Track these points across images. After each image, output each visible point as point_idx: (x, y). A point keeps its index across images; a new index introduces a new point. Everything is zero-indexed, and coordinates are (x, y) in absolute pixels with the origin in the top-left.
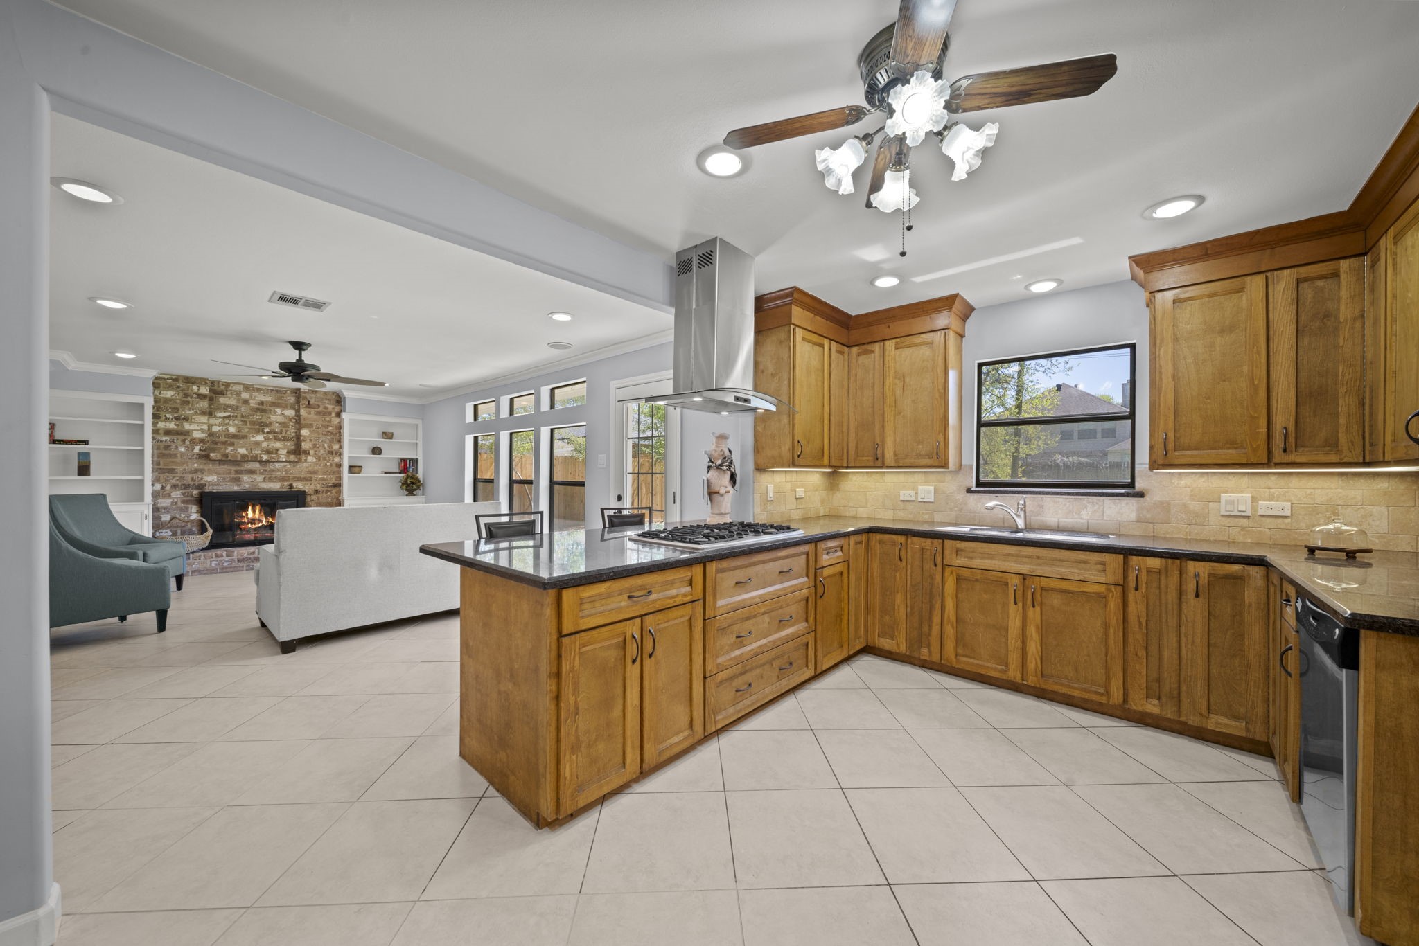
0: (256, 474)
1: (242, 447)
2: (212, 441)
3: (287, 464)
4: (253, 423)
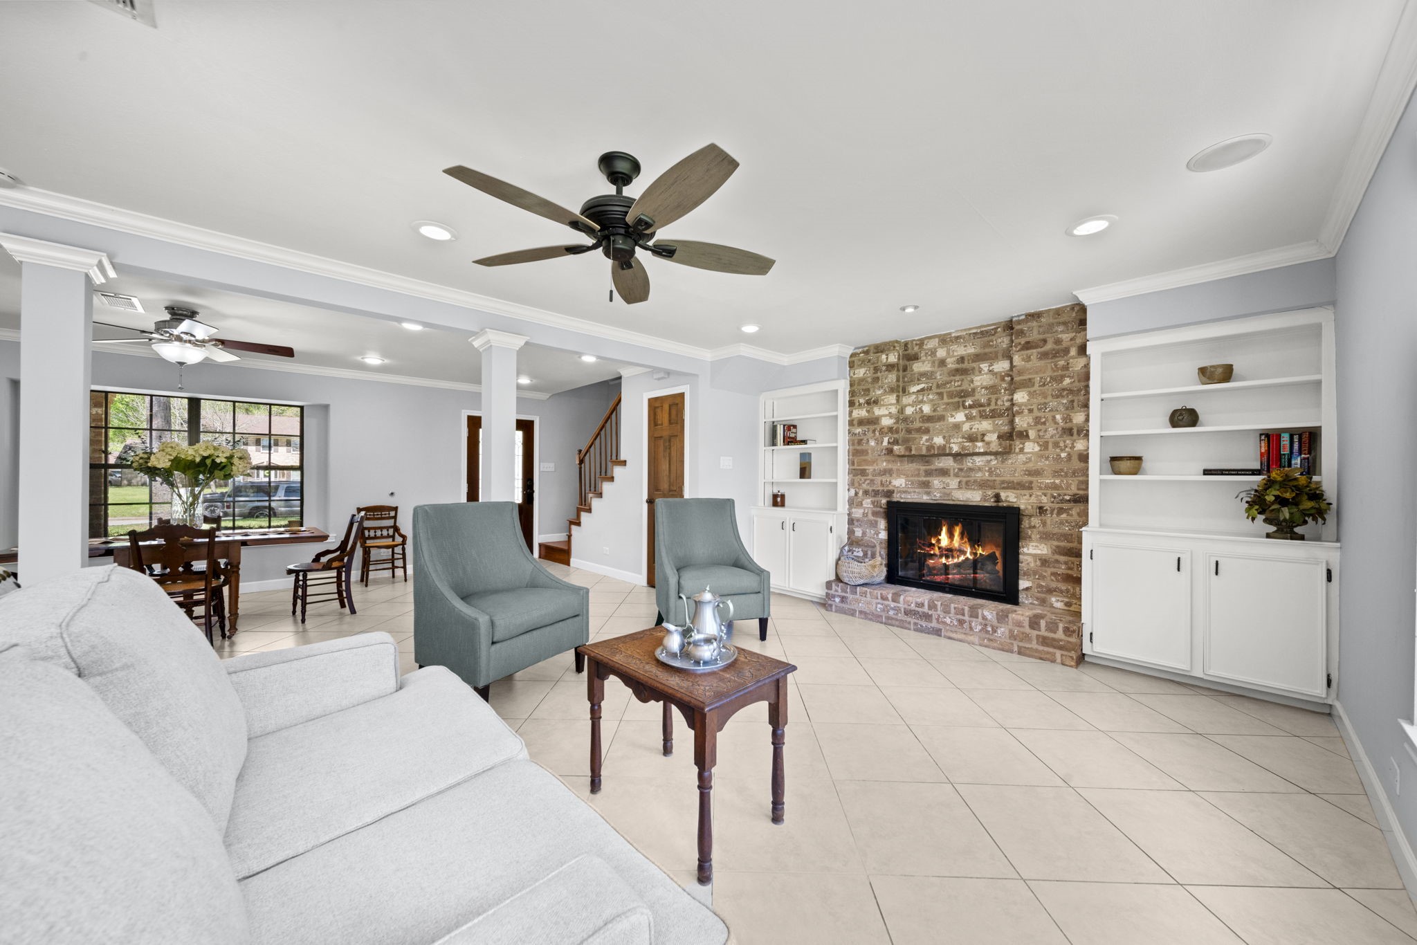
0: (949, 476)
1: (937, 435)
2: (906, 429)
3: (993, 457)
4: (951, 395)
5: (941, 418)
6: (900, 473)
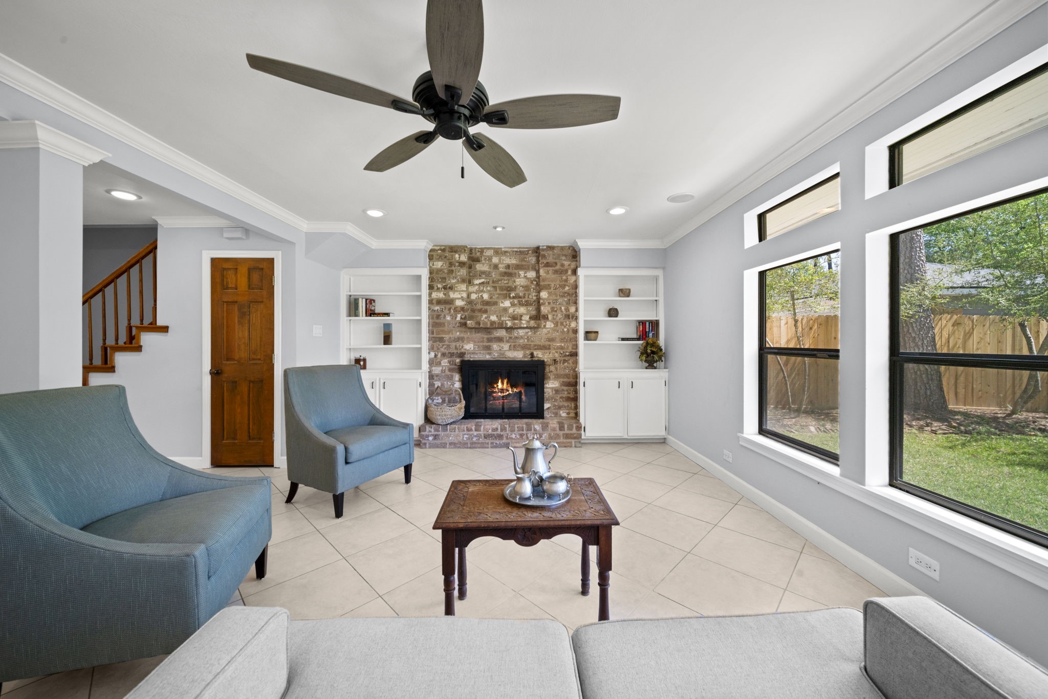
0: (503, 342)
1: (493, 314)
3: (529, 330)
4: (502, 289)
5: (495, 303)
6: (469, 340)
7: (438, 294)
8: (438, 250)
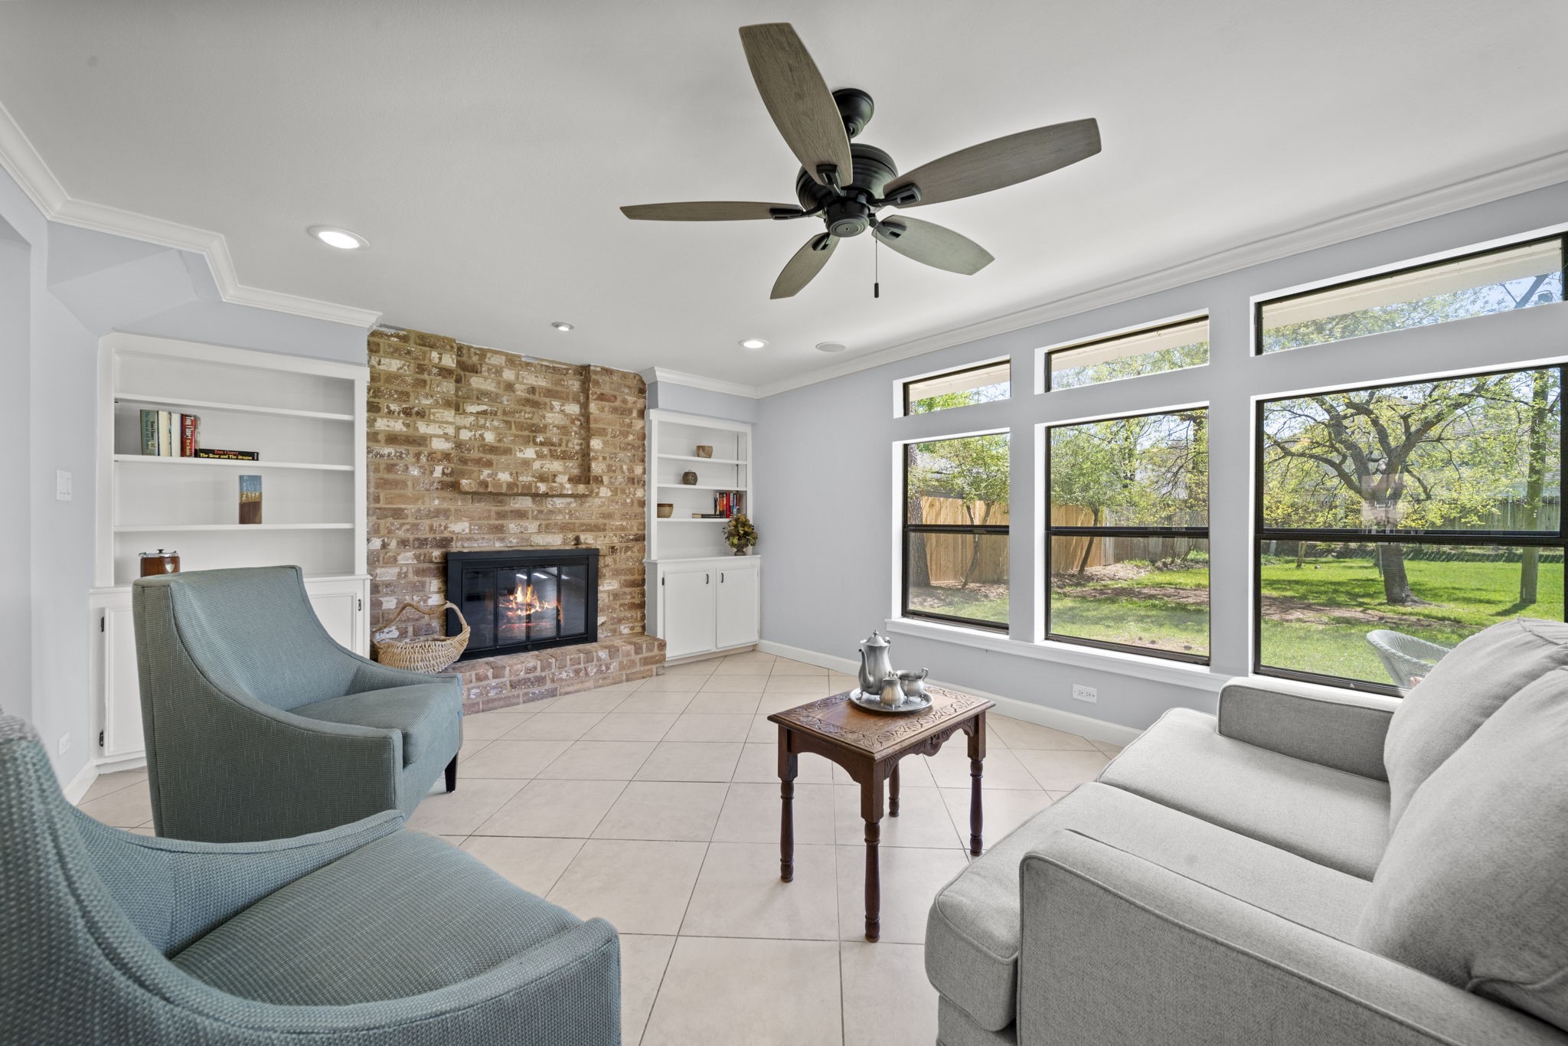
0: (528, 518)
1: (503, 470)
2: (461, 458)
3: (573, 500)
4: (520, 426)
5: (507, 451)
6: (459, 515)
7: (392, 423)
8: (392, 336)
